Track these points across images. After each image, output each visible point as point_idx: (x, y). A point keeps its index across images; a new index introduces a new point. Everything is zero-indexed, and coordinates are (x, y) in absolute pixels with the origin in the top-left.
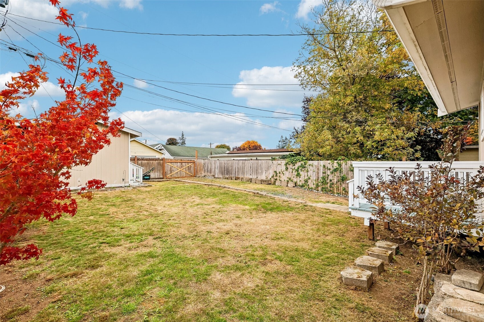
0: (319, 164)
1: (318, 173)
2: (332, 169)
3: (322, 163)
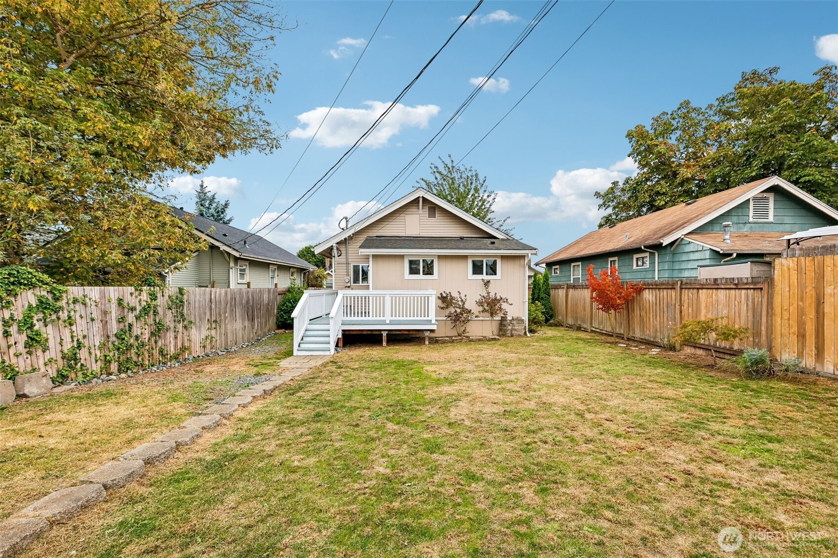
0: (103, 295)
1: (105, 323)
2: (139, 308)
3: (113, 292)
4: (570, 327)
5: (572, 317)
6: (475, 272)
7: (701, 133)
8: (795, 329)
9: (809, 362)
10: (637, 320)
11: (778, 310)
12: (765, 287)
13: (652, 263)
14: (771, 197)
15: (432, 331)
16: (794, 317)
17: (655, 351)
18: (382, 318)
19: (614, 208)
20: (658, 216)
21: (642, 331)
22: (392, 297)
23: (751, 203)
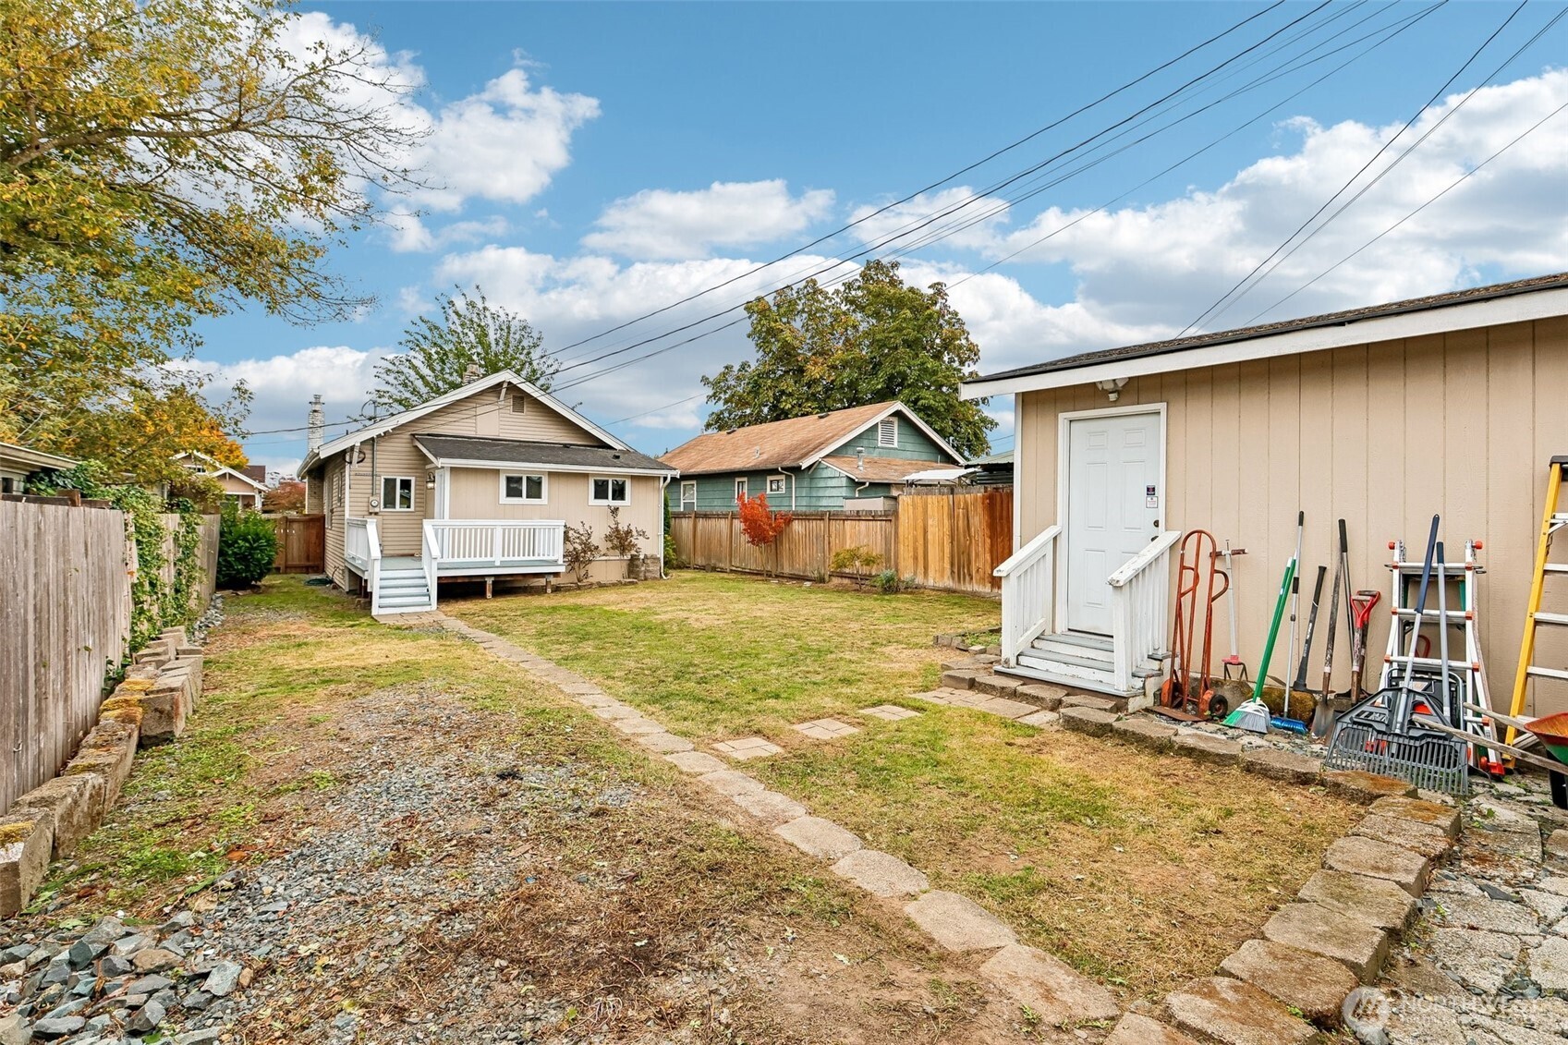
4: (702, 568)
5: (702, 555)
6: (597, 497)
7: (828, 320)
8: (911, 554)
9: (919, 580)
10: (785, 554)
11: (901, 538)
12: (893, 519)
13: (789, 488)
14: (895, 420)
15: (556, 574)
16: (911, 544)
17: (808, 584)
18: (489, 559)
19: (726, 402)
20: (789, 426)
21: (792, 566)
22: (504, 530)
23: (880, 425)
